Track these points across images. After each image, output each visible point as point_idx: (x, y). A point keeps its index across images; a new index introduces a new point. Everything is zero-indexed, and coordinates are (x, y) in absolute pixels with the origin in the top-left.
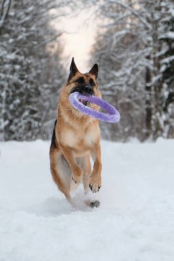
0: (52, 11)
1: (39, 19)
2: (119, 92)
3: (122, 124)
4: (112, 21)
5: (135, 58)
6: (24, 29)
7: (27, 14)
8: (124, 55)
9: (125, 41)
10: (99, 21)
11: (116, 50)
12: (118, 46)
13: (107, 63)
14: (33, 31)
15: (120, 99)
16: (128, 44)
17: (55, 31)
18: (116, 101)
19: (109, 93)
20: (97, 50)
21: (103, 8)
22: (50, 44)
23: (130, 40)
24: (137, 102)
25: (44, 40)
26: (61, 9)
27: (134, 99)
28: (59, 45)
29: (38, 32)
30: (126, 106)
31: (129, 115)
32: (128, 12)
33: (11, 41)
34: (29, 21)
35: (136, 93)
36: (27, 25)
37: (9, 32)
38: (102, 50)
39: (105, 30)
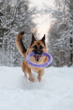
0: (33, 16)
1: (28, 19)
2: (59, 47)
3: (61, 61)
4: (57, 19)
5: (66, 34)
6: (22, 23)
7: (23, 17)
8: (61, 33)
9: (62, 27)
10: (52, 19)
11: (58, 31)
12: (59, 29)
13: (55, 36)
14: (26, 23)
15: (60, 50)
16: (63, 28)
17: (34, 23)
18: (58, 51)
19: (55, 48)
20: (51, 31)
21: (53, 14)
22: (32, 29)
23: (64, 26)
24: (67, 51)
25: (30, 27)
26: (37, 15)
27: (66, 50)
28: (36, 29)
29: (27, 24)
30: (62, 53)
31: (64, 57)
32: (63, 15)
33: (17, 27)
34: (24, 19)
35: (66, 48)
36: (23, 21)
37: (16, 23)
38: (53, 31)
39: (54, 23)
